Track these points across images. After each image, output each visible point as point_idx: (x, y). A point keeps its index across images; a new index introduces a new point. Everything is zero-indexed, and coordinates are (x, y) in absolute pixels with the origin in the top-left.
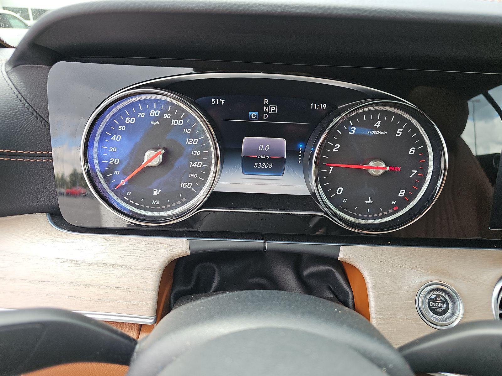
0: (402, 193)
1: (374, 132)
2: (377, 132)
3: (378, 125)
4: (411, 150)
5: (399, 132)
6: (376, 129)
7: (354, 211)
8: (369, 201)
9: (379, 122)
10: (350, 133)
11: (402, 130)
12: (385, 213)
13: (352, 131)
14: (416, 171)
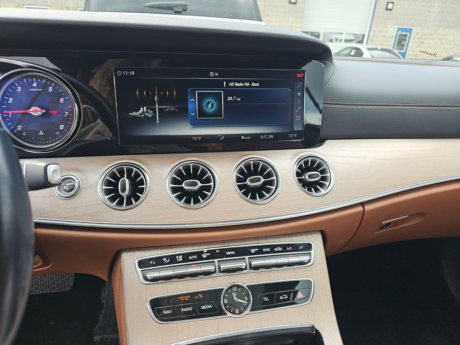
0: (62, 127)
1: (33, 90)
2: (36, 90)
3: (35, 85)
4: (61, 100)
5: (50, 89)
6: (34, 87)
7: (32, 140)
8: (41, 133)
9: (36, 83)
10: (17, 91)
11: (52, 87)
12: (54, 140)
13: (19, 89)
14: (68, 113)
